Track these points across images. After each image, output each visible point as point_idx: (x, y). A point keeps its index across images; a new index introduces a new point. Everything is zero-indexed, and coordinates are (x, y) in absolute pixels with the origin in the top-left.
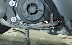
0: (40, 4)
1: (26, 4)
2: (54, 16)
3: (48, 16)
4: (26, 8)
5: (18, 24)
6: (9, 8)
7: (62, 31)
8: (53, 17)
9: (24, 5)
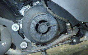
0: (50, 18)
1: (33, 25)
2: (71, 24)
3: (63, 26)
4: (34, 30)
5: (30, 48)
6: (14, 34)
7: (85, 37)
8: (70, 27)
9: (31, 27)
